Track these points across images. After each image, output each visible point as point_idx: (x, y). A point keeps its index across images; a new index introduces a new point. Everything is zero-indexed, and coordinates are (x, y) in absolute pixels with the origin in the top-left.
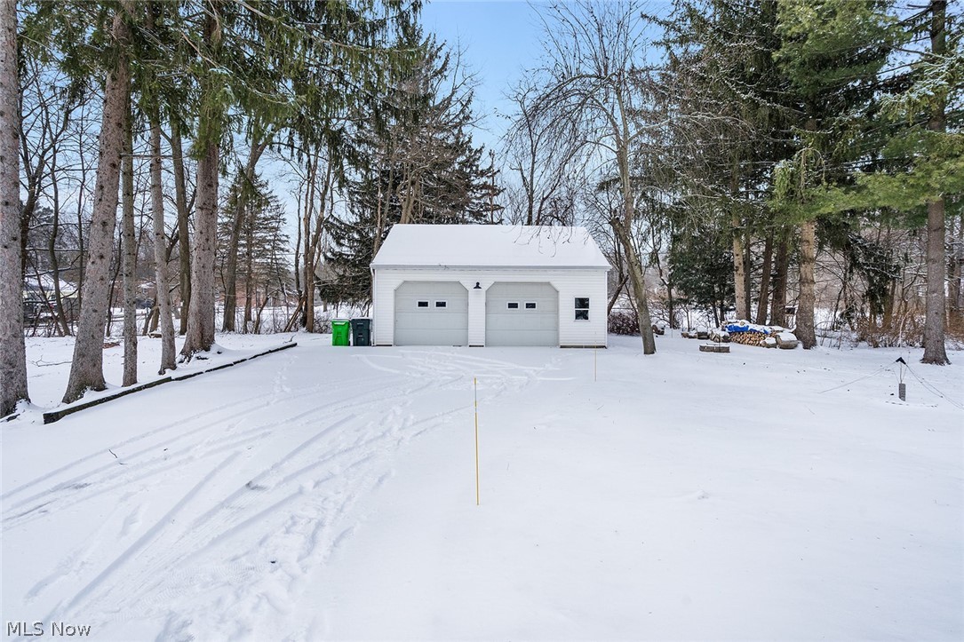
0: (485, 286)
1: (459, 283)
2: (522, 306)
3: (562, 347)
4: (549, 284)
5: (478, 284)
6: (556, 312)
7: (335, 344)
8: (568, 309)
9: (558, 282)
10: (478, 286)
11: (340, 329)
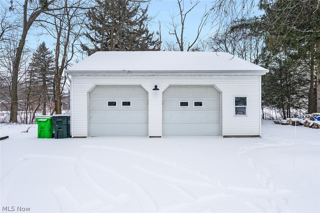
0: (162, 88)
1: (140, 86)
2: (191, 104)
3: (225, 137)
4: (212, 87)
5: (156, 86)
6: (220, 109)
7: (40, 136)
8: (229, 106)
9: (220, 84)
10: (156, 88)
11: (43, 124)
